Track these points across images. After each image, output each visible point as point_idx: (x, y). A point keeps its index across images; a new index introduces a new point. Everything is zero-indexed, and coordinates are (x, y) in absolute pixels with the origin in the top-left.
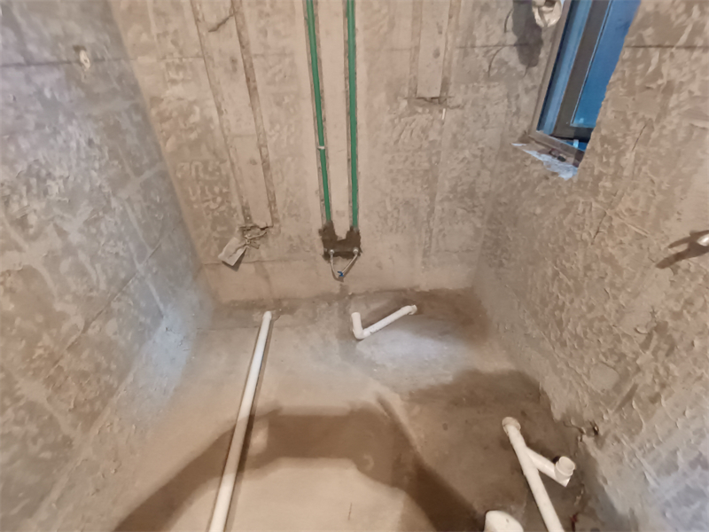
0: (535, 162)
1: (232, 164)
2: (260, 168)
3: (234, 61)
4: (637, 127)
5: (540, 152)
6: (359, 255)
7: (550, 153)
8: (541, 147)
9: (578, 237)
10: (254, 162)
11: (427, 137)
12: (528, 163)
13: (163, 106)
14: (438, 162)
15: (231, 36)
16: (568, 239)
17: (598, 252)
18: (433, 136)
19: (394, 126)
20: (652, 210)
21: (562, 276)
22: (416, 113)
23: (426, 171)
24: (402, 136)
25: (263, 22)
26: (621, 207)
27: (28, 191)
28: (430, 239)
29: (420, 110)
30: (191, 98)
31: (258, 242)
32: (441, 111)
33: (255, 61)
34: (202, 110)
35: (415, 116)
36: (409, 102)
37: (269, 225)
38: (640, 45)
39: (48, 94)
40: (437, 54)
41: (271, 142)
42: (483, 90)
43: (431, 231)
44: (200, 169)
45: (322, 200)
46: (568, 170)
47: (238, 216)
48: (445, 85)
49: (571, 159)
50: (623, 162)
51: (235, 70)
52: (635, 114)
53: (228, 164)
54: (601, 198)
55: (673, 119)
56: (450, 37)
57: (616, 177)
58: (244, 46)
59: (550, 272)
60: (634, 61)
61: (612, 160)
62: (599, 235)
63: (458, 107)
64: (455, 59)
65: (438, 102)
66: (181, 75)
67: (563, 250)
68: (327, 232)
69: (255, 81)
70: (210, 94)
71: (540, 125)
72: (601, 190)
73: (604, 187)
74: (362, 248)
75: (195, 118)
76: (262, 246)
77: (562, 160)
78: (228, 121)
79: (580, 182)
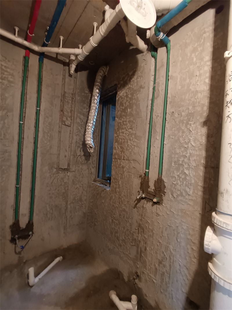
0: (99, 187)
4: (120, 175)
5: (100, 184)
6: (32, 235)
7: (102, 184)
8: (99, 183)
9: (115, 206)
11: (63, 181)
12: (97, 187)
14: (68, 189)
16: (113, 208)
17: (121, 209)
18: (65, 180)
19: (51, 177)
20: (128, 194)
21: (114, 220)
22: (59, 173)
23: (64, 193)
24: (54, 181)
26: (122, 195)
28: (67, 220)
29: (61, 172)
32: (68, 173)
35: (59, 174)
36: (56, 170)
38: (115, 159)
40: (65, 156)
42: (81, 167)
43: (67, 217)
45: (14, 210)
46: (108, 188)
48: (69, 165)
49: (108, 185)
50: (120, 184)
52: (119, 173)
54: (118, 194)
55: (126, 173)
56: (69, 152)
57: (119, 188)
59: (111, 221)
60: (116, 162)
61: (117, 183)
62: (120, 204)
63: (73, 171)
64: (71, 158)
65: (67, 170)
67: (112, 212)
68: (15, 227)
71: (98, 177)
72: (117, 191)
73: (117, 190)
74: (34, 232)
77: (106, 185)
79: (112, 190)
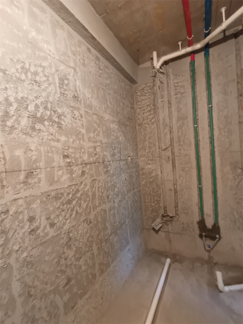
1: (163, 190)
2: (173, 192)
3: (169, 158)
6: (219, 239)
10: (171, 190)
13: (144, 171)
15: (169, 151)
19: (235, 179)
24: (240, 184)
25: (180, 147)
27: (112, 189)
30: (153, 169)
31: (168, 223)
33: (176, 158)
34: (156, 172)
37: (174, 216)
39: (121, 167)
41: (179, 183)
44: (151, 191)
45: (199, 208)
47: (161, 210)
51: (169, 160)
53: (161, 190)
58: (173, 153)
66: (152, 162)
68: (202, 223)
69: (175, 163)
70: (159, 167)
74: (221, 236)
75: (153, 174)
76: (170, 225)
78: (164, 175)
